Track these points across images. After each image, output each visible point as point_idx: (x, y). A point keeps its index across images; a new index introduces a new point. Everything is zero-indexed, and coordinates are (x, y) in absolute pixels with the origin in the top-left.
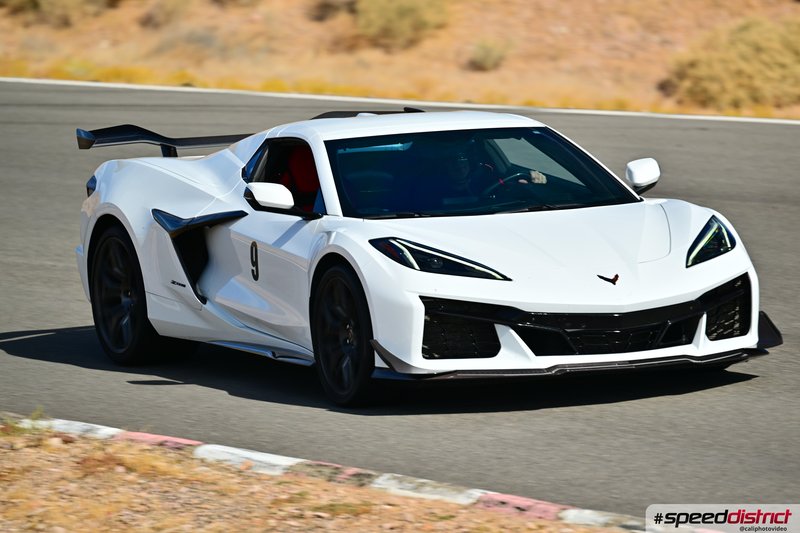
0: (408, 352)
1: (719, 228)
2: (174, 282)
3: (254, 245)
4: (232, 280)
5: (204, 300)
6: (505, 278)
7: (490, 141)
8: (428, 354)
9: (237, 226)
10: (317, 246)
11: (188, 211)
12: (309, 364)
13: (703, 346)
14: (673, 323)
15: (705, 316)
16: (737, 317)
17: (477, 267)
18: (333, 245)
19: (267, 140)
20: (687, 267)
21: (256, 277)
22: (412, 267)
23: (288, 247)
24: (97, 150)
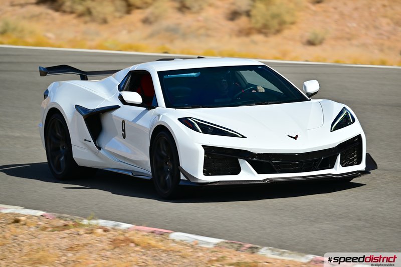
0: (196, 172)
1: (347, 113)
2: (85, 140)
3: (123, 122)
4: (113, 139)
5: (100, 148)
6: (243, 137)
7: (238, 72)
8: (206, 173)
9: (115, 113)
10: (153, 122)
11: (92, 106)
12: (149, 178)
13: (339, 169)
14: (324, 158)
15: (340, 155)
16: (355, 156)
17: (230, 132)
18: (161, 121)
19: (130, 71)
20: (331, 131)
21: (124, 137)
22: (199, 132)
23: (140, 122)
24: (49, 77)
